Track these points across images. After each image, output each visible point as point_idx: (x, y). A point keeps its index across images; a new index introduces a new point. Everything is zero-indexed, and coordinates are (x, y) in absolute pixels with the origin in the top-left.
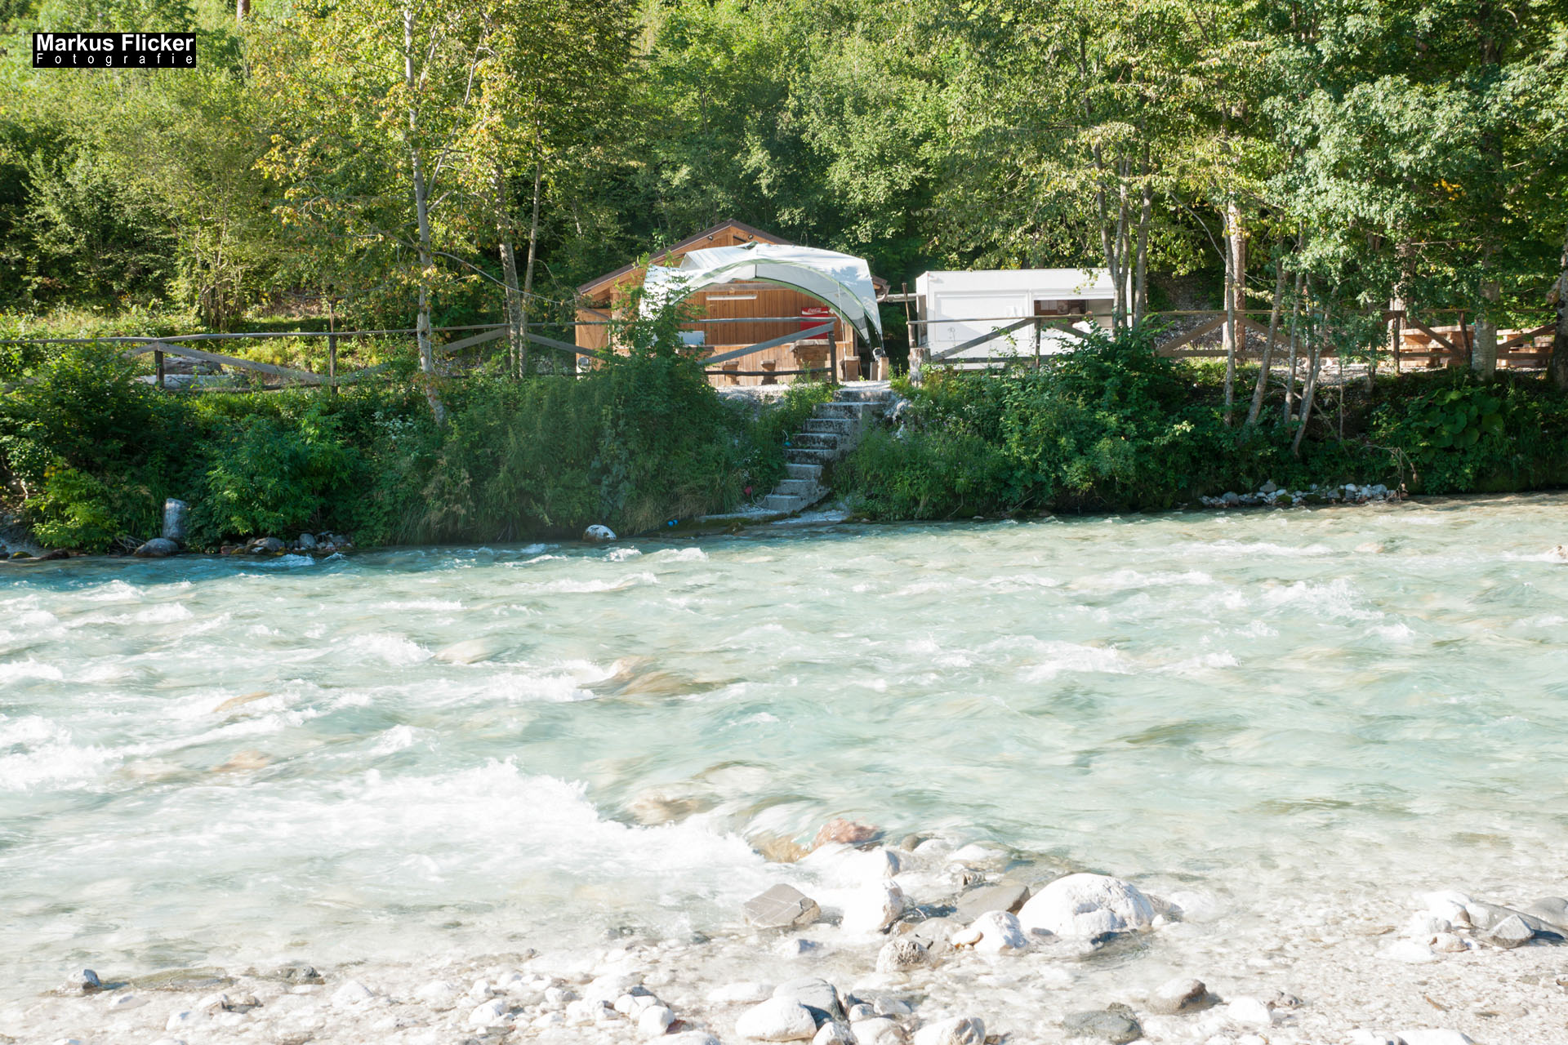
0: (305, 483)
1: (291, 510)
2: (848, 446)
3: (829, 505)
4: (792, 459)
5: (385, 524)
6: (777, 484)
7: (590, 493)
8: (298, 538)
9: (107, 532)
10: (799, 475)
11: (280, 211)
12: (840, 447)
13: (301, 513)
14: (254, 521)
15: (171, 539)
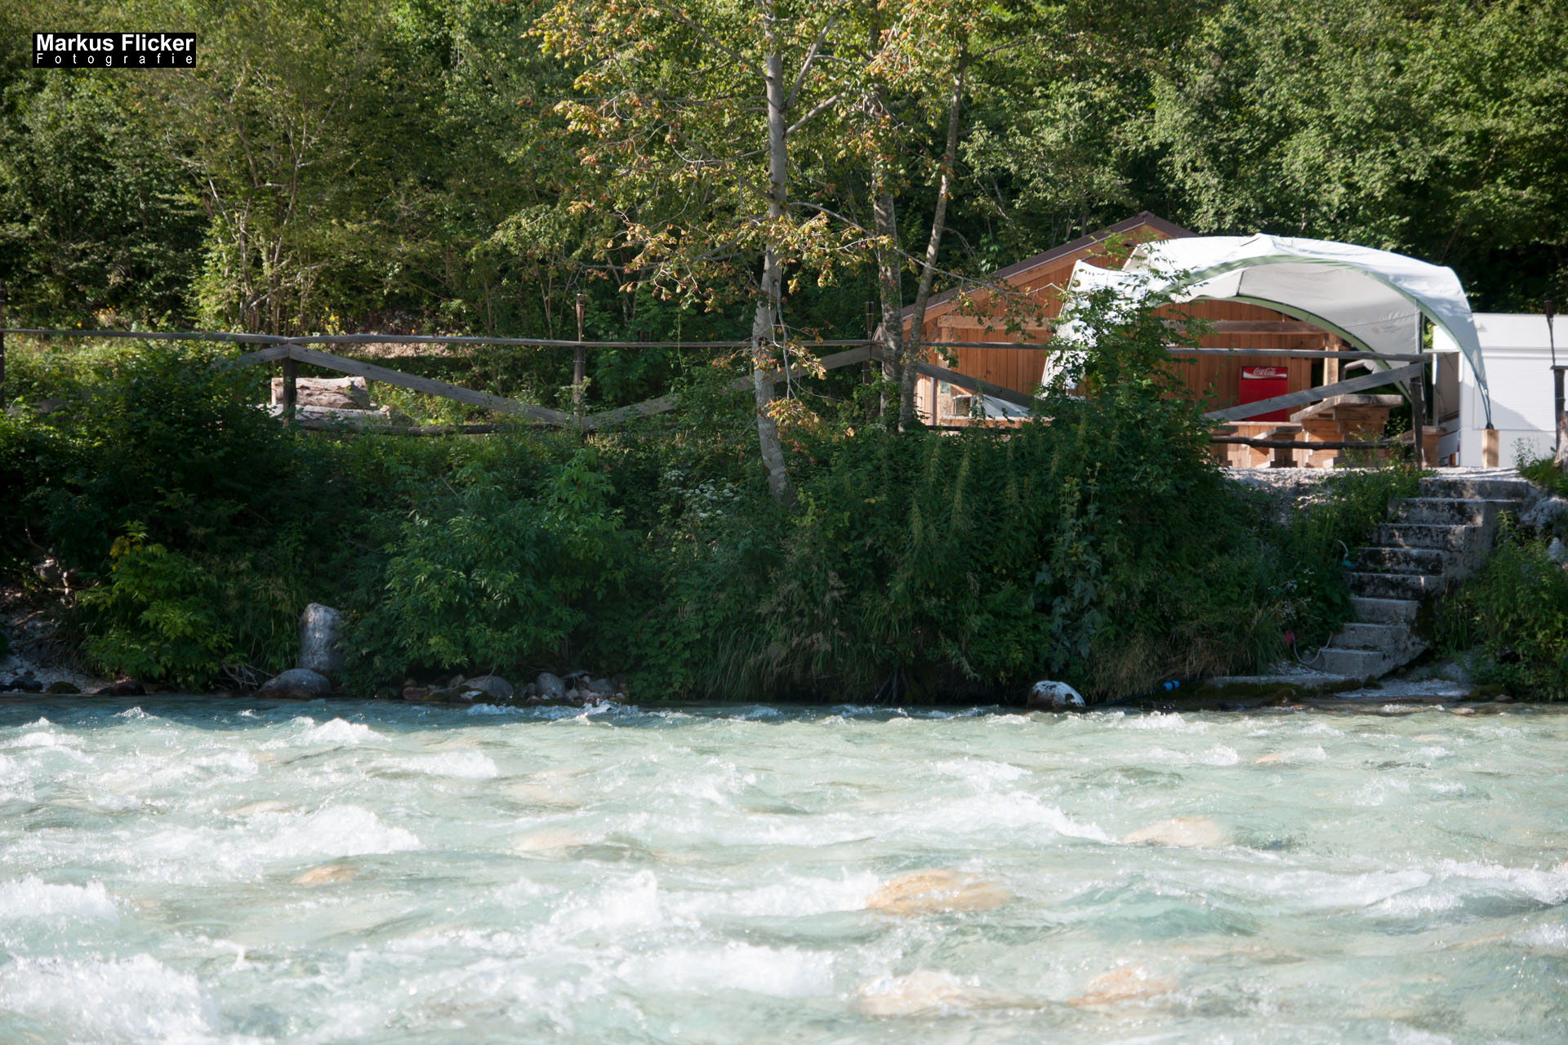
0: (555, 584)
1: (532, 630)
2: (1459, 572)
3: (1424, 671)
4: (1359, 588)
5: (685, 664)
6: (1339, 630)
7: (1036, 628)
8: (534, 679)
9: (209, 654)
10: (1375, 617)
11: (566, 110)
12: (1448, 572)
13: (549, 636)
14: (467, 644)
15: (316, 670)
